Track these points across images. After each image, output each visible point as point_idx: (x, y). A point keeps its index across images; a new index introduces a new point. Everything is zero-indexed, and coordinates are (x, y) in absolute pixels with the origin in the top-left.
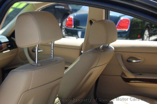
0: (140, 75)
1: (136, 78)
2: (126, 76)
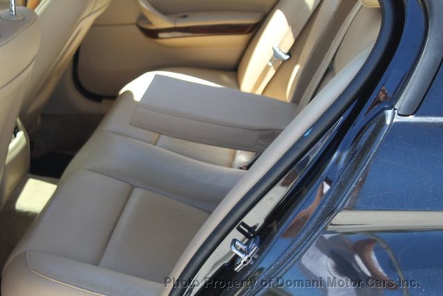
0: (184, 16)
1: (176, 28)
2: (151, 24)
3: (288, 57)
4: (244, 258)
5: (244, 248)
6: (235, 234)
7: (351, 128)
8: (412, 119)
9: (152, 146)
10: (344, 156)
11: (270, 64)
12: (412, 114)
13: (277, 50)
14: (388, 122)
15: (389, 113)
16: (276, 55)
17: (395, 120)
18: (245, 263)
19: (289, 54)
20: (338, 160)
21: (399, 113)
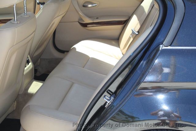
0: (97, 18)
1: (93, 22)
2: (84, 21)
3: (138, 33)
4: (109, 102)
5: (109, 98)
6: (106, 93)
7: (148, 52)
8: (169, 48)
9: (82, 68)
10: (145, 62)
11: (131, 36)
12: (170, 46)
13: (133, 30)
14: (160, 49)
15: (161, 46)
16: (133, 33)
17: (163, 48)
18: (109, 104)
19: (138, 32)
20: (143, 64)
21: (165, 45)
